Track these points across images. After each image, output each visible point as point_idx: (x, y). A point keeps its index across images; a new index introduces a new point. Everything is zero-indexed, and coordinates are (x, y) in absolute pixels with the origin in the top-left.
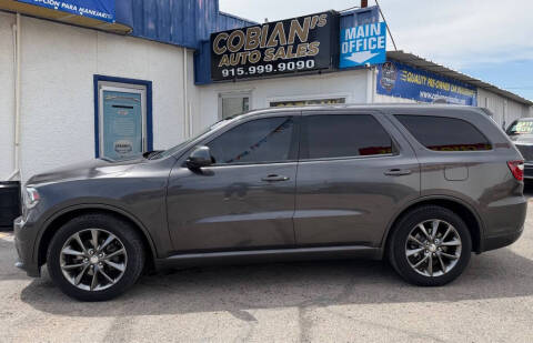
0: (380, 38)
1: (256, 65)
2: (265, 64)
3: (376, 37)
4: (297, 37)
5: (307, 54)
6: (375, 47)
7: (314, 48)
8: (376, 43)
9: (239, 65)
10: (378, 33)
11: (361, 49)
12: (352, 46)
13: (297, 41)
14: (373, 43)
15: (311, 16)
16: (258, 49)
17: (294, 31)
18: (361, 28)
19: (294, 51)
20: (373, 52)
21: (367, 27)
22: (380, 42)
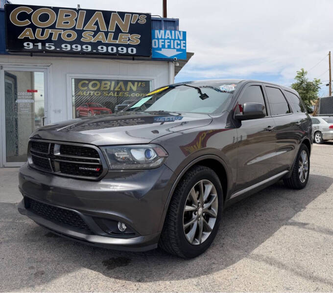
0: (182, 42)
1: (71, 43)
2: (82, 44)
3: (180, 40)
4: (117, 27)
5: (128, 42)
6: (179, 47)
7: (136, 39)
8: (180, 44)
9: (49, 40)
10: (181, 38)
11: (169, 47)
12: (161, 44)
13: (118, 31)
14: (178, 44)
15: (132, 14)
16: (74, 29)
17: (114, 22)
18: (168, 32)
19: (116, 38)
20: (178, 50)
21: (173, 32)
22: (182, 45)
